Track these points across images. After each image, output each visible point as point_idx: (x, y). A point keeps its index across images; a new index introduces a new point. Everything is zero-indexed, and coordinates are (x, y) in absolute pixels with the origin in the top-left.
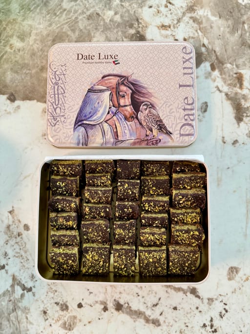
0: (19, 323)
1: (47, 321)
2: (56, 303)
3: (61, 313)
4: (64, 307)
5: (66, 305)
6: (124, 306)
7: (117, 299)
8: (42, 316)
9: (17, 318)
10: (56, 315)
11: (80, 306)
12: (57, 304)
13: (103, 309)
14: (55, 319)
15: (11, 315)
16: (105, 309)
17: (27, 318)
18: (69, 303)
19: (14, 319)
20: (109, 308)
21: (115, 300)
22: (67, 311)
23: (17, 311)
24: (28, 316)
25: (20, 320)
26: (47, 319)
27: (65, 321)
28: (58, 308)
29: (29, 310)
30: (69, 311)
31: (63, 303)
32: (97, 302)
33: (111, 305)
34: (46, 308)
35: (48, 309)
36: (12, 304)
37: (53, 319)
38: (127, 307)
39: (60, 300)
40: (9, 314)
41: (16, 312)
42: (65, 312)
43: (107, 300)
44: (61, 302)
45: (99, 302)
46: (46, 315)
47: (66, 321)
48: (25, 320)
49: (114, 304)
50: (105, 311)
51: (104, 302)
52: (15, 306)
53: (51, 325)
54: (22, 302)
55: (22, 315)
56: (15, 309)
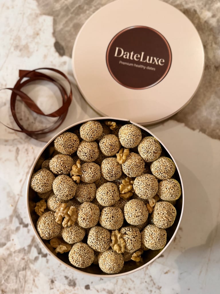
0: (25, 282)
4: (72, 284)
5: (74, 282)
8: (48, 284)
9: (25, 277)
12: (66, 278)
15: (20, 273)
17: (34, 281)
18: (78, 281)
19: (22, 277)
24: (36, 279)
25: (27, 280)
26: (53, 288)
28: (66, 282)
29: (38, 274)
30: (76, 288)
31: (72, 279)
34: (55, 278)
36: (24, 263)
37: (58, 291)
39: (70, 275)
41: (26, 272)
46: (52, 284)
52: (26, 265)
54: (34, 264)
55: (30, 276)
56: (26, 268)
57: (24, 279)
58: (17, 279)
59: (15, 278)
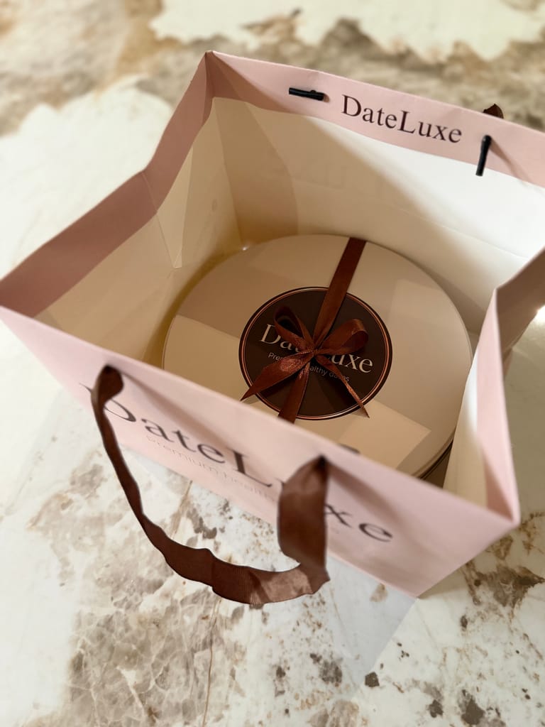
0: (210, 680)
1: (281, 698)
2: (313, 656)
3: (321, 685)
4: (331, 674)
5: (337, 668)
6: (486, 715)
7: (469, 691)
8: (271, 680)
9: (209, 665)
10: (308, 688)
11: (372, 681)
12: (315, 658)
13: (431, 706)
14: (301, 697)
15: (196, 655)
16: (436, 710)
17: (233, 674)
18: (346, 666)
19: (201, 668)
20: (444, 710)
21: (464, 692)
22: (337, 685)
23: (214, 647)
24: (238, 670)
25: (215, 675)
26: (282, 692)
27: (326, 710)
28: (315, 670)
29: (244, 653)
30: (342, 686)
31: (330, 661)
32: (416, 683)
33: (451, 702)
34: (285, 661)
35: (291, 664)
36: (207, 628)
37: (297, 697)
38: (495, 720)
39: (325, 651)
40: (193, 651)
41: (212, 652)
42: (331, 686)
43: (443, 686)
44: (326, 657)
45: (422, 686)
46: (280, 681)
47: (329, 710)
48: (228, 677)
49: (461, 701)
50: (433, 715)
51: (435, 689)
52: (211, 635)
53: (287, 711)
54: (231, 629)
55: (223, 661)
56: (211, 642)
57: (207, 673)
58: (188, 673)
59: (183, 671)
